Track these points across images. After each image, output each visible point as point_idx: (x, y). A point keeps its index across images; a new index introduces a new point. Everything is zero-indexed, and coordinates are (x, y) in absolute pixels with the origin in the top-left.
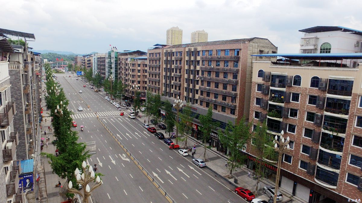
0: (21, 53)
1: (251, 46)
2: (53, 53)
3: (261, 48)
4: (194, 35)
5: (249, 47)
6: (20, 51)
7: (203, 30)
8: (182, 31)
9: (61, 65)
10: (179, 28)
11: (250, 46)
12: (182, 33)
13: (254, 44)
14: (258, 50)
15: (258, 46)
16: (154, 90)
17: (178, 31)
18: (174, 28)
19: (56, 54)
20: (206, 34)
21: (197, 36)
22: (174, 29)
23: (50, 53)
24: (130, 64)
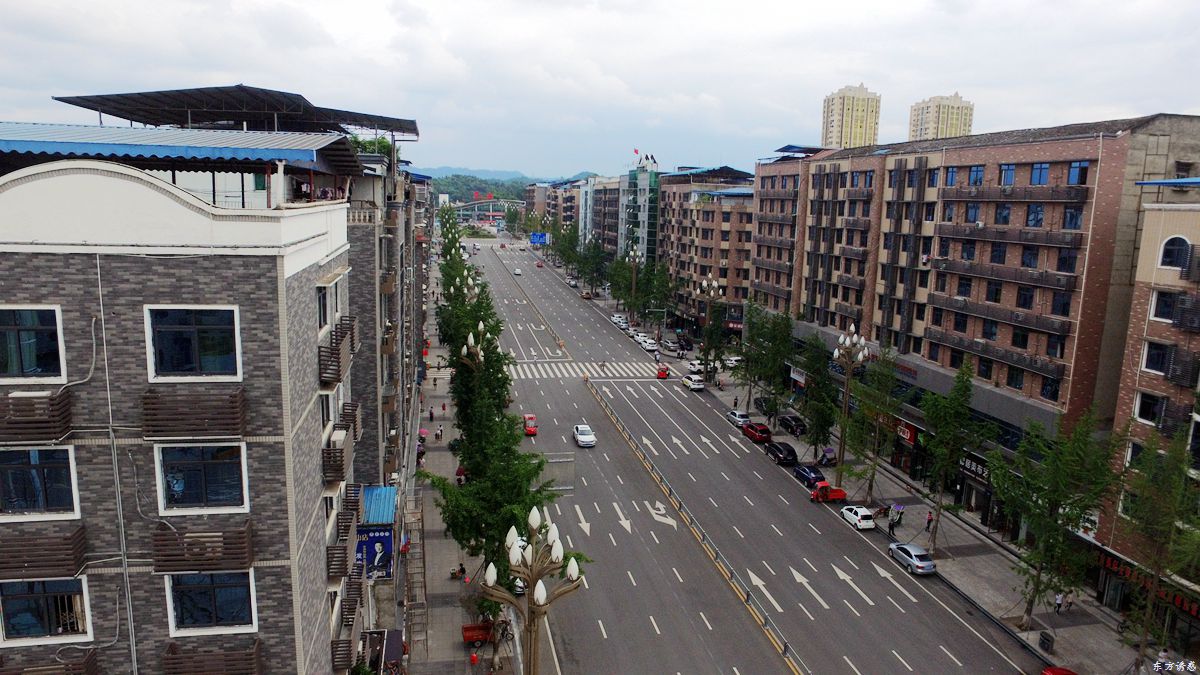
0: (379, 176)
1: (1138, 146)
2: (465, 177)
3: (1182, 154)
4: (920, 112)
5: (1130, 152)
6: (378, 172)
7: (957, 94)
8: (878, 101)
9: (487, 214)
10: (869, 91)
11: (1134, 149)
12: (878, 107)
13: (1152, 138)
14: (1172, 161)
15: (1171, 147)
16: (771, 301)
17: (864, 100)
18: (849, 88)
19: (474, 179)
20: (967, 108)
21: (932, 115)
22: (851, 94)
23: (458, 176)
24: (698, 211)
